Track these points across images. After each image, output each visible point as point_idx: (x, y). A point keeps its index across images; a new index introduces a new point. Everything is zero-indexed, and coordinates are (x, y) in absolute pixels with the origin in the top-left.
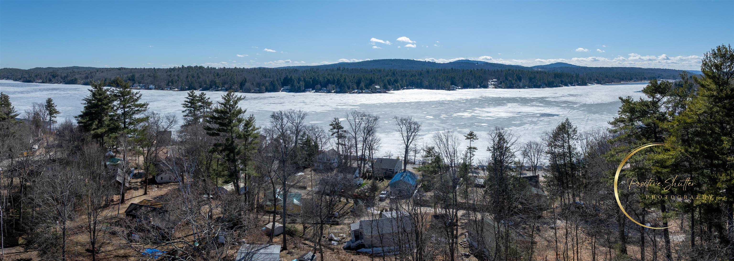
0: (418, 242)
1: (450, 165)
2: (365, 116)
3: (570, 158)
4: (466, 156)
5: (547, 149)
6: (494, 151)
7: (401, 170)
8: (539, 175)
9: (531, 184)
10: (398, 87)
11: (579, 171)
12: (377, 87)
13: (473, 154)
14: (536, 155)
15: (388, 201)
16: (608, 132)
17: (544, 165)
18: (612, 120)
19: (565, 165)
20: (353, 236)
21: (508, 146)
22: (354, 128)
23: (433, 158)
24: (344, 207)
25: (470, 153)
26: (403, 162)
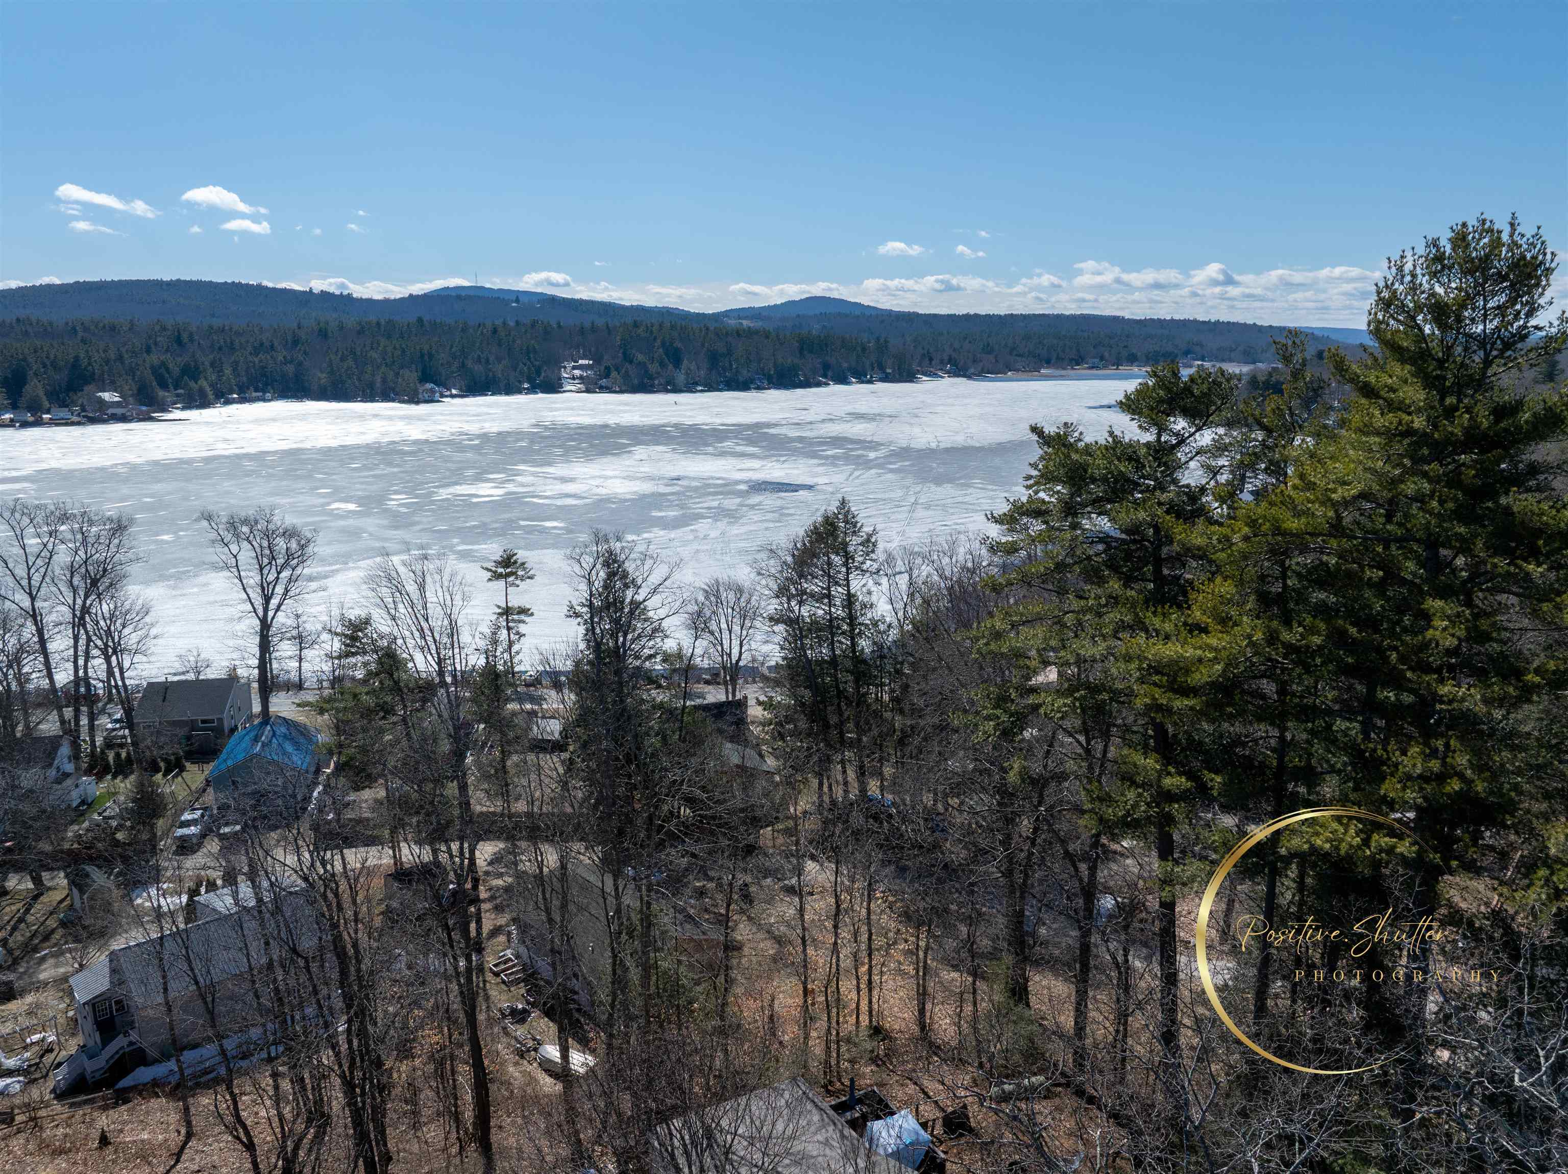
0: (350, 986)
1: (437, 680)
2: (65, 518)
3: (853, 639)
4: (495, 642)
5: (773, 606)
6: (592, 618)
7: (251, 717)
8: (746, 698)
9: (720, 731)
10: (202, 392)
11: (882, 685)
12: (106, 396)
13: (518, 633)
14: (736, 628)
15: (213, 846)
16: (984, 552)
17: (763, 664)
18: (1003, 508)
19: (834, 661)
20: (89, 1025)
21: (639, 598)
22: (21, 572)
23: (371, 658)
24: (27, 911)
25: (509, 629)
26: (255, 685)
